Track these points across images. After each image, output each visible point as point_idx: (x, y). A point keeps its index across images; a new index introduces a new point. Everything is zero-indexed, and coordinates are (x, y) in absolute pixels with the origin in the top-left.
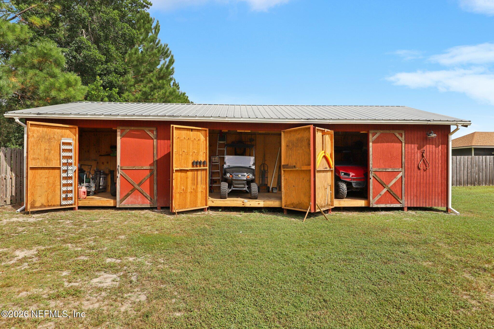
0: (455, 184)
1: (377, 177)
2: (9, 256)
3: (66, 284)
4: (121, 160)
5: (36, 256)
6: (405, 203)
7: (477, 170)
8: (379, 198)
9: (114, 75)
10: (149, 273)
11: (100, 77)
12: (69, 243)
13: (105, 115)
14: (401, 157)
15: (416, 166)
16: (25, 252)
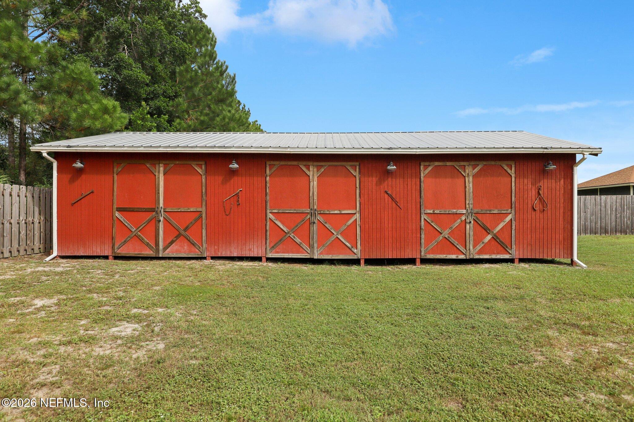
0: (599, 232)
1: (479, 220)
2: (26, 304)
3: (82, 332)
4: (164, 200)
5: (56, 305)
6: (515, 253)
7: (629, 214)
8: (481, 247)
9: (162, 98)
10: (176, 324)
11: (146, 102)
12: (95, 293)
13: (145, 147)
14: (510, 194)
15: (530, 206)
16: (45, 301)
